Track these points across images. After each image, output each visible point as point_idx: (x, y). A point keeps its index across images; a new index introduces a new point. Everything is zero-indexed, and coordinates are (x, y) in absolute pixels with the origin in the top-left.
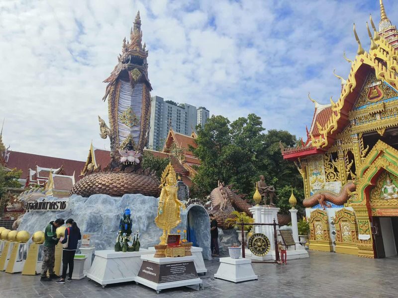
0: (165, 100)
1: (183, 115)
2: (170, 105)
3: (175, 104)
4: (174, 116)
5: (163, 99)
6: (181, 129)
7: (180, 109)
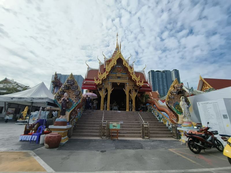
0: (155, 71)
1: (164, 75)
2: (158, 72)
3: (160, 71)
4: (160, 76)
5: (154, 71)
6: (164, 81)
7: (162, 73)
